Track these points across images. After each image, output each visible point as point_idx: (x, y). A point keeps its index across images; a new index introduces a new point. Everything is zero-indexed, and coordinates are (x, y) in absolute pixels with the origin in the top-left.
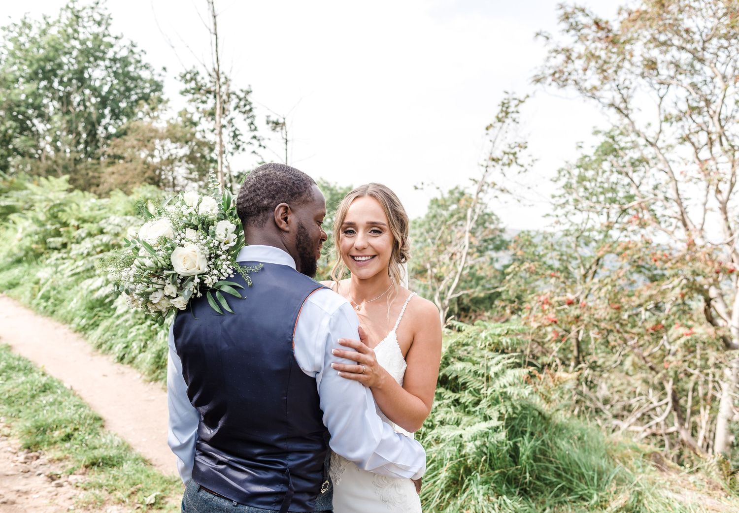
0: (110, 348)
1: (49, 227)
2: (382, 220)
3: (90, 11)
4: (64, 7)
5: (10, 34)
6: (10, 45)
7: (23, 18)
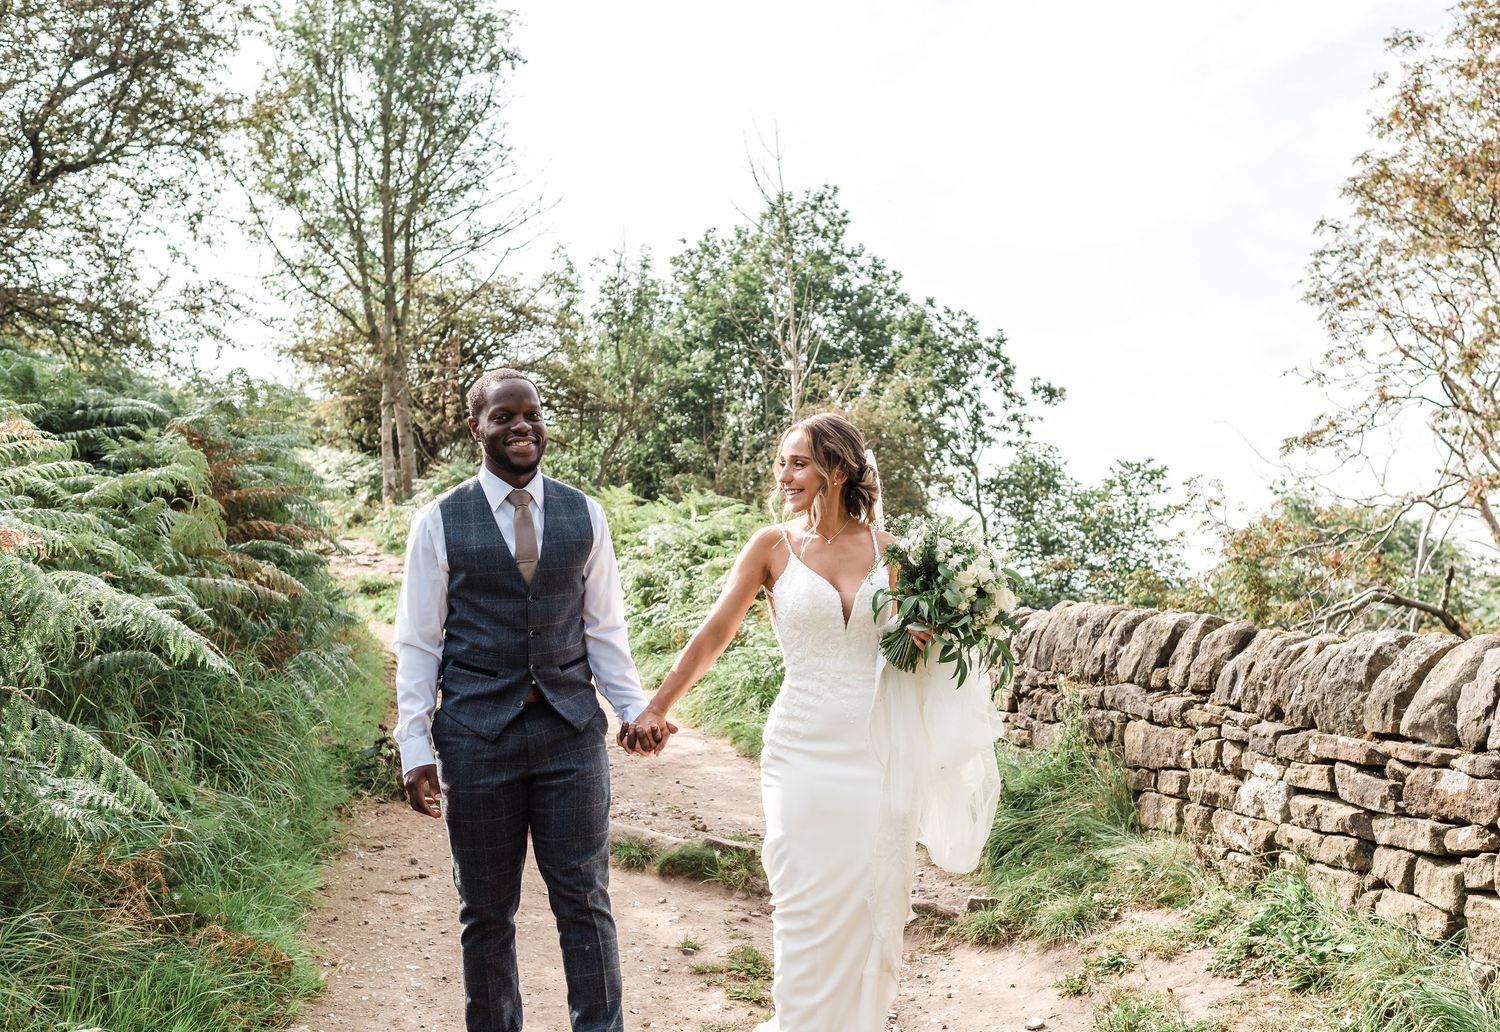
3: (808, 213)
4: (767, 211)
5: (684, 270)
6: (685, 288)
7: (703, 239)
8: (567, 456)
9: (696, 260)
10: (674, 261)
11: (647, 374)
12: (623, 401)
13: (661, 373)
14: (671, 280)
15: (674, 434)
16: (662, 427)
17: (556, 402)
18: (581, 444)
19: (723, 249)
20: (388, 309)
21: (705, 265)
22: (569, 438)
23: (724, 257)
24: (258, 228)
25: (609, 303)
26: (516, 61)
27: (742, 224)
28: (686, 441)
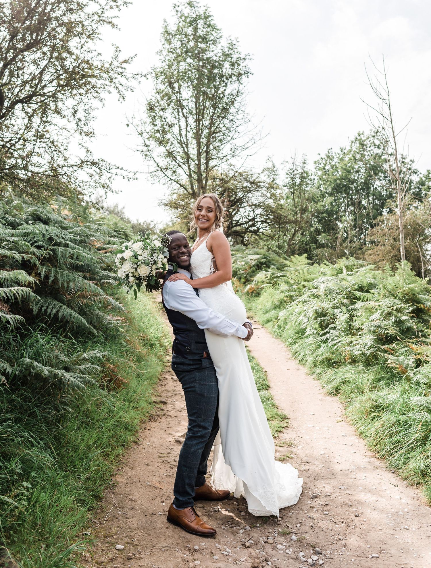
0: (361, 433)
1: (294, 287)
2: (213, 206)
3: (371, 139)
4: (354, 140)
5: (319, 166)
6: (320, 173)
7: (327, 153)
8: (274, 242)
9: (324, 162)
10: (315, 163)
11: (306, 207)
12: (296, 219)
13: (312, 207)
14: (314, 170)
15: (318, 232)
16: (312, 229)
17: (268, 221)
18: (279, 237)
19: (335, 157)
20: (199, 183)
21: (328, 163)
22: (274, 235)
23: (336, 160)
24: (148, 153)
25: (289, 179)
26: (249, 74)
27: (343, 146)
28: (323, 234)
